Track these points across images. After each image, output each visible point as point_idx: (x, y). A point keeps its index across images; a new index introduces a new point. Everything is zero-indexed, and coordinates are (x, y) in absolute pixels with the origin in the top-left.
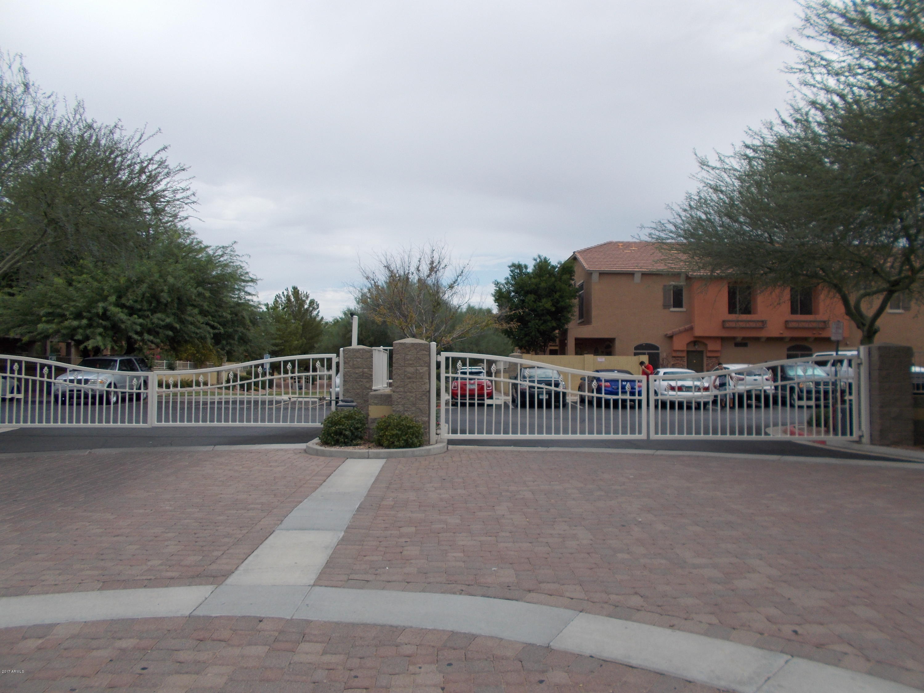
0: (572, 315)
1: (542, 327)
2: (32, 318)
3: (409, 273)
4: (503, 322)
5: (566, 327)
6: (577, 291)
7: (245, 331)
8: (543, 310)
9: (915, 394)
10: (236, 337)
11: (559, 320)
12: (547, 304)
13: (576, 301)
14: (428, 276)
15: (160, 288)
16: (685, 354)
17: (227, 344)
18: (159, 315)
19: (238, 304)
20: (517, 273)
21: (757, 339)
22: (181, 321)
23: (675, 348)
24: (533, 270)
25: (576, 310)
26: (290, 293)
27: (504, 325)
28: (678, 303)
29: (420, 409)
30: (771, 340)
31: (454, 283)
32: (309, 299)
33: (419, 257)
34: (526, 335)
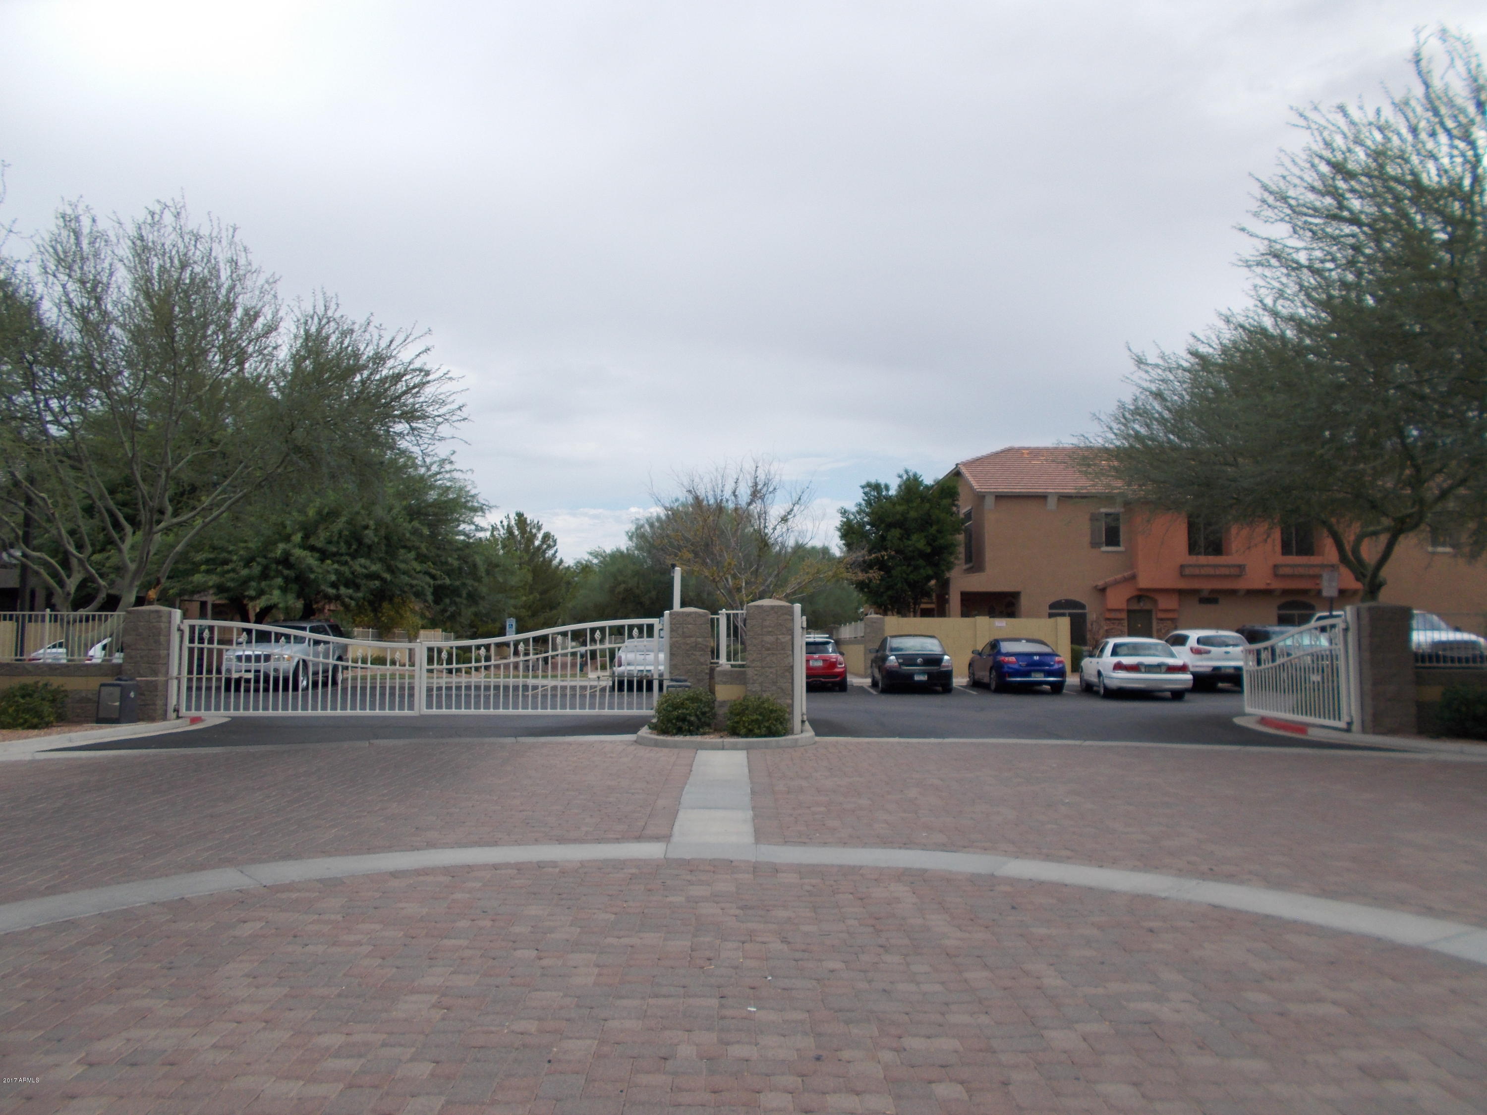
0: (957, 558)
1: (911, 576)
2: (185, 567)
3: (722, 500)
4: (858, 570)
5: (947, 575)
6: (963, 522)
7: (476, 584)
8: (913, 552)
9: (1417, 668)
10: (464, 594)
11: (936, 565)
12: (918, 542)
13: (961, 537)
14: (749, 504)
15: (364, 523)
16: (1124, 615)
17: (451, 603)
18: (362, 561)
19: (467, 545)
20: (874, 496)
21: (1233, 592)
22: (391, 570)
23: (1109, 607)
24: (899, 492)
25: (961, 550)
26: (513, 522)
27: (860, 574)
28: (1112, 538)
29: (782, 690)
30: (1252, 593)
31: (789, 513)
32: (542, 532)
33: (735, 477)
34: (889, 588)
